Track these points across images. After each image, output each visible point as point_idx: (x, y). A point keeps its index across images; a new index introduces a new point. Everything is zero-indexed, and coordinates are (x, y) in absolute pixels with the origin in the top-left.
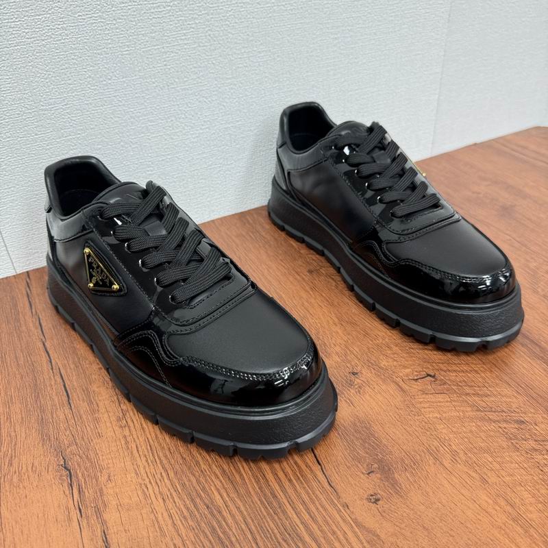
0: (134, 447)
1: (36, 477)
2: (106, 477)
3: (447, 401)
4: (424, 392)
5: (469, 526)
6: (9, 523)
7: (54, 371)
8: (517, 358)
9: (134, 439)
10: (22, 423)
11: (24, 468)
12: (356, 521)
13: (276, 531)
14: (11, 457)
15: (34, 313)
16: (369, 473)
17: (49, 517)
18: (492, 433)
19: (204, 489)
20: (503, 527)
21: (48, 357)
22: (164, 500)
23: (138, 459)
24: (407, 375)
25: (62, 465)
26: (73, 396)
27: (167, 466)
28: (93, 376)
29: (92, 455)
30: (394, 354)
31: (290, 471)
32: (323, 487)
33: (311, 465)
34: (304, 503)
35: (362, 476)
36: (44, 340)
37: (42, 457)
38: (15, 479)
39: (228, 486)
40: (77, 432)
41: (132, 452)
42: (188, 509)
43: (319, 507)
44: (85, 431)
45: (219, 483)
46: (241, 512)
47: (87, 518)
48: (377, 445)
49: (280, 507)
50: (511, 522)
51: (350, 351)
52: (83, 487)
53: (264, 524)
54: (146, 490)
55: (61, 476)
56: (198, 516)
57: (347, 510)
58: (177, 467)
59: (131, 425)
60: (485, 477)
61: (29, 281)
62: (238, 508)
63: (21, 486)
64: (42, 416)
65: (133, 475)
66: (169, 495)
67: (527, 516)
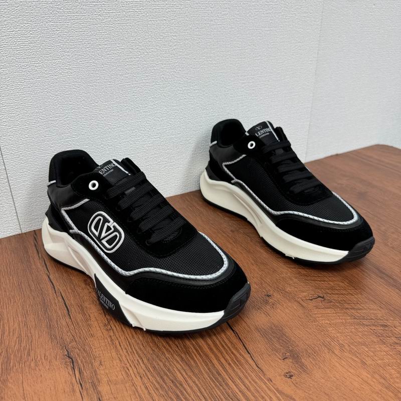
0: (118, 343)
1: (48, 363)
2: (99, 362)
3: (334, 313)
4: (317, 307)
5: (356, 392)
6: (29, 394)
7: (58, 294)
8: (378, 285)
9: (117, 338)
10: (36, 327)
11: (39, 357)
12: (277, 390)
13: (222, 397)
14: (29, 350)
15: (40, 257)
16: (284, 359)
17: (59, 389)
18: (366, 333)
19: (169, 370)
20: (380, 393)
21: (52, 286)
22: (141, 377)
23: (121, 351)
24: (305, 297)
25: (66, 355)
26: (71, 310)
27: (142, 355)
28: (85, 298)
29: (87, 348)
30: (294, 283)
31: (228, 358)
32: (253, 368)
33: (243, 354)
34: (240, 378)
35: (279, 361)
36: (48, 274)
37: (51, 350)
38: (33, 365)
39: (186, 368)
40: (76, 333)
41: (116, 346)
42: (158, 383)
43: (251, 381)
44: (82, 333)
45: (179, 366)
46: (197, 385)
47: (87, 389)
48: (288, 341)
49: (224, 381)
50: (385, 389)
51: (264, 281)
52: (83, 369)
53: (213, 391)
54: (128, 371)
55: (66, 362)
56: (166, 388)
57: (271, 383)
58: (149, 356)
59: (114, 328)
60: (364, 360)
61: (36, 237)
62: (194, 382)
63: (37, 369)
64: (50, 323)
65: (118, 361)
66: (145, 374)
67: (395, 386)
